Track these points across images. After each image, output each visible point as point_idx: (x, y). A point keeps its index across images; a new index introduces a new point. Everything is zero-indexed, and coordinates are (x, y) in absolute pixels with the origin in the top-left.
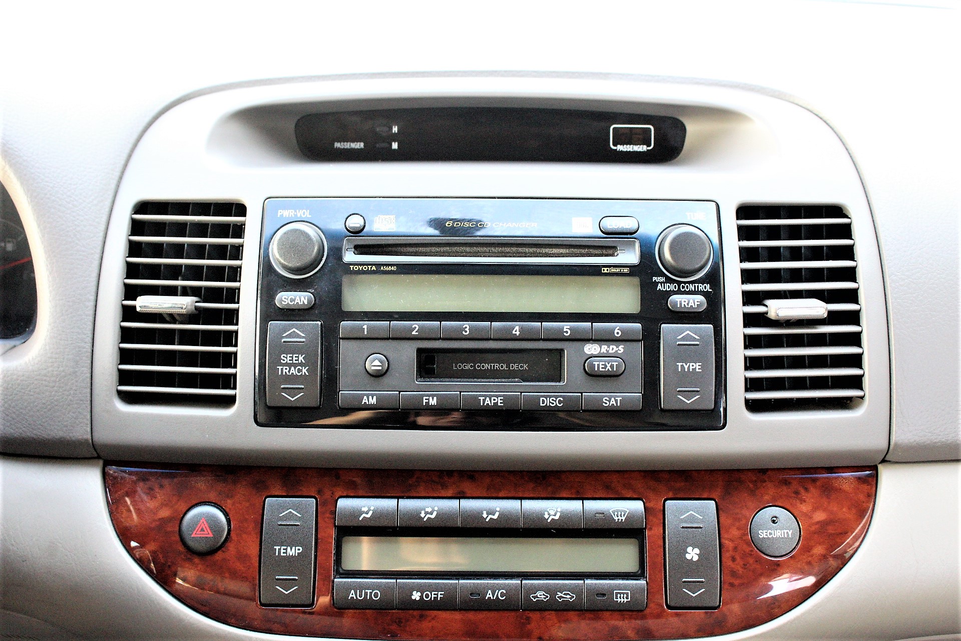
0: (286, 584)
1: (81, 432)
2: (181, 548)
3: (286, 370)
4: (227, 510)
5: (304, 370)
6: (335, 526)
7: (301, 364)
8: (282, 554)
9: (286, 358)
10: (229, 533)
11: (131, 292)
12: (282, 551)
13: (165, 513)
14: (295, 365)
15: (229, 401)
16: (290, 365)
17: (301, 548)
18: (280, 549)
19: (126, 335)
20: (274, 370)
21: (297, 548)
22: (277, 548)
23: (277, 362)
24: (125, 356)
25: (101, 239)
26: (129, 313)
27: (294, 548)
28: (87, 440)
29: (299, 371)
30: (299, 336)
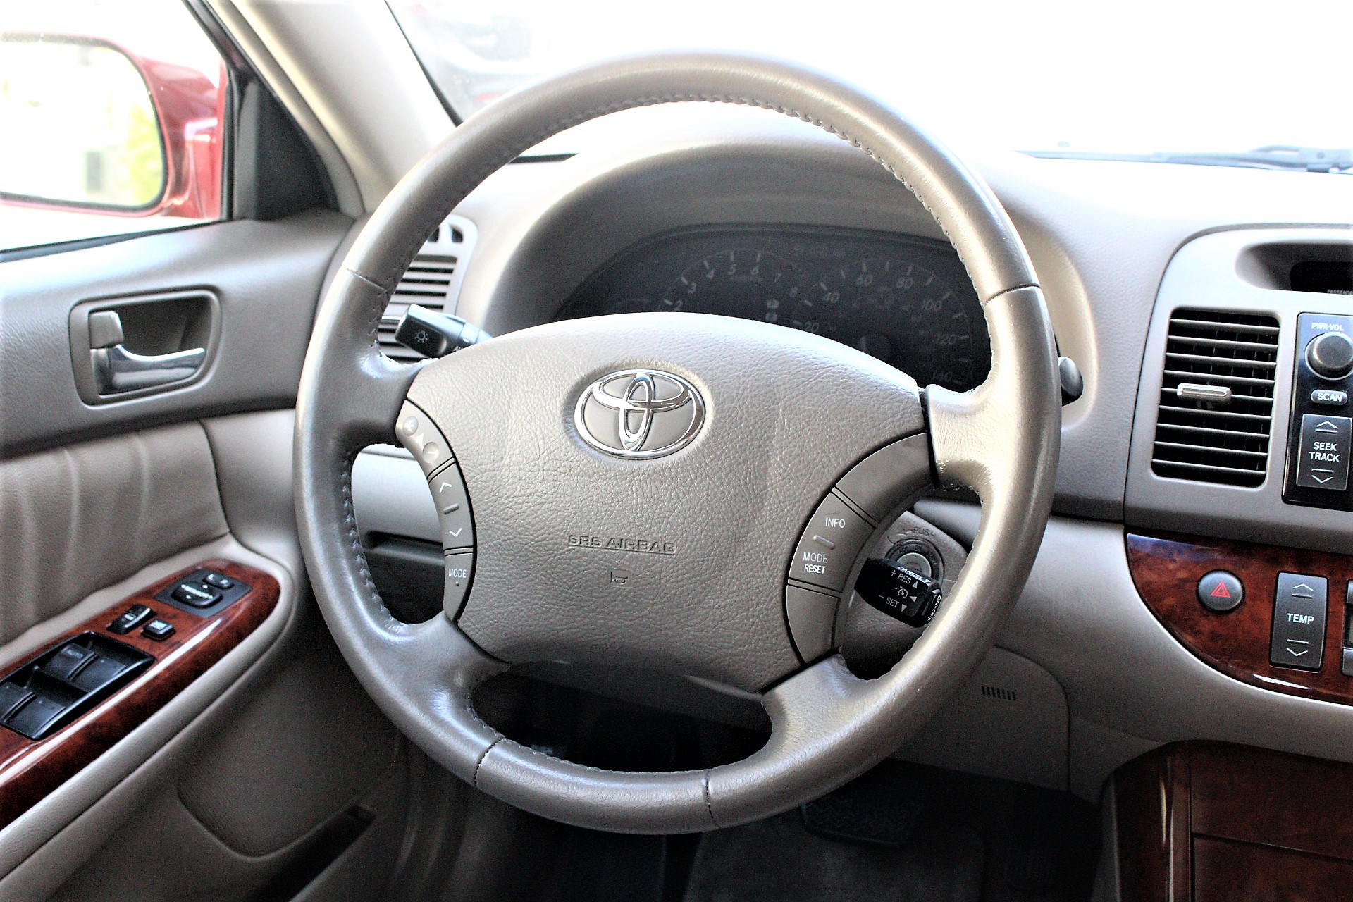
0: (1297, 648)
1: (1116, 495)
2: (1197, 605)
3: (1318, 456)
4: (1242, 578)
5: (1336, 458)
6: (1346, 604)
7: (1333, 452)
8: (1294, 621)
9: (1318, 445)
10: (1243, 599)
11: (1169, 381)
12: (1295, 618)
13: (1182, 575)
14: (1327, 453)
15: (1256, 481)
16: (1322, 452)
17: (1313, 618)
18: (1292, 617)
19: (1163, 416)
20: (1306, 454)
21: (1309, 617)
22: (1290, 615)
23: (1308, 448)
24: (1161, 434)
25: (1145, 334)
26: (1166, 398)
27: (1306, 617)
28: (1120, 502)
29: (1330, 457)
30: (1333, 429)
